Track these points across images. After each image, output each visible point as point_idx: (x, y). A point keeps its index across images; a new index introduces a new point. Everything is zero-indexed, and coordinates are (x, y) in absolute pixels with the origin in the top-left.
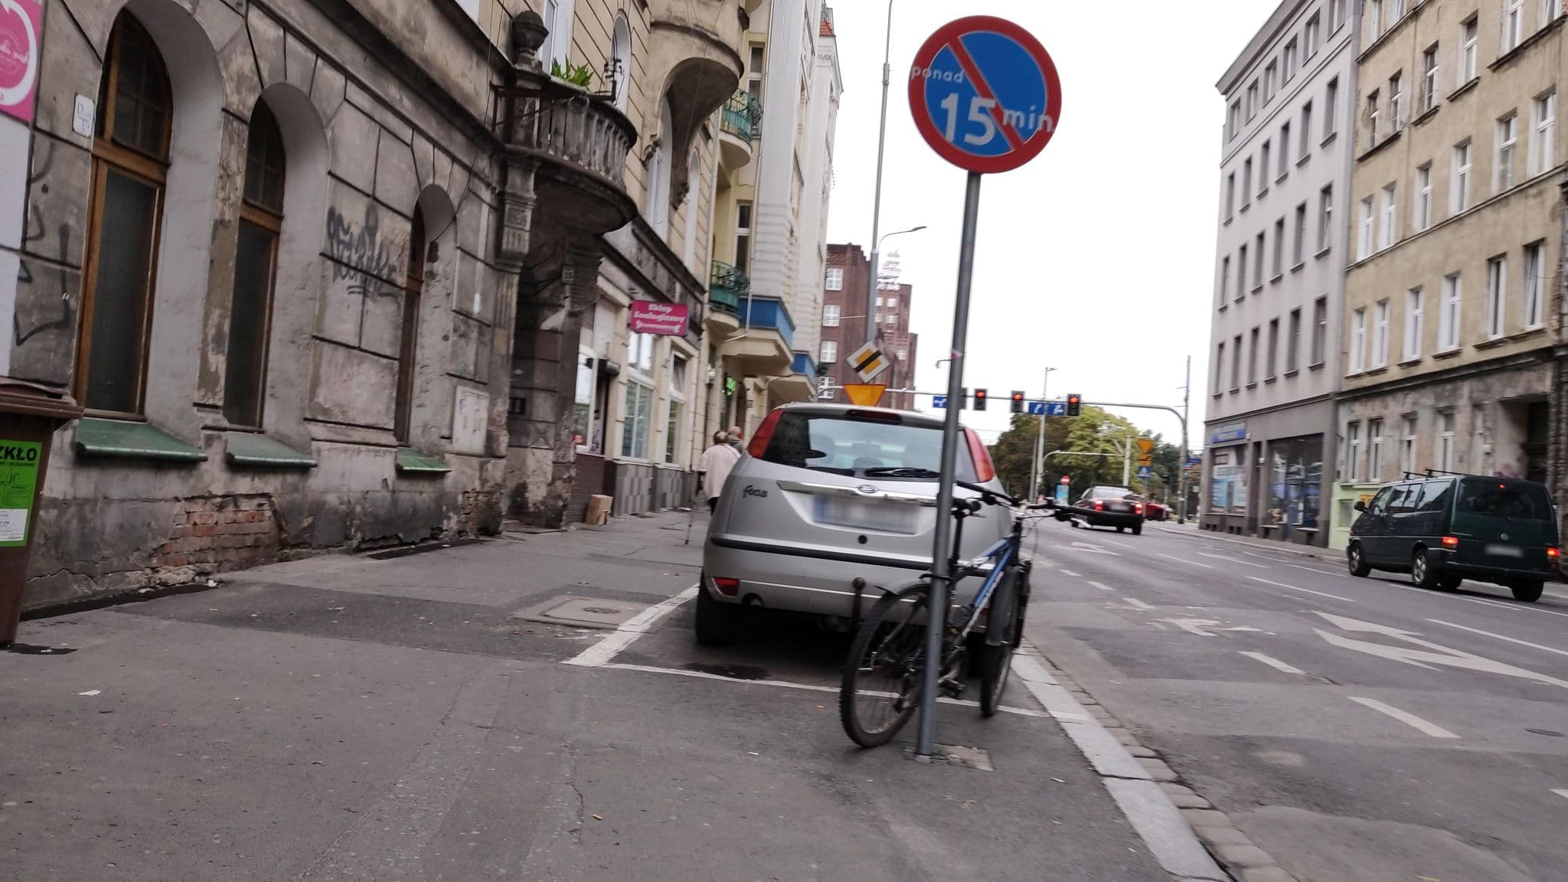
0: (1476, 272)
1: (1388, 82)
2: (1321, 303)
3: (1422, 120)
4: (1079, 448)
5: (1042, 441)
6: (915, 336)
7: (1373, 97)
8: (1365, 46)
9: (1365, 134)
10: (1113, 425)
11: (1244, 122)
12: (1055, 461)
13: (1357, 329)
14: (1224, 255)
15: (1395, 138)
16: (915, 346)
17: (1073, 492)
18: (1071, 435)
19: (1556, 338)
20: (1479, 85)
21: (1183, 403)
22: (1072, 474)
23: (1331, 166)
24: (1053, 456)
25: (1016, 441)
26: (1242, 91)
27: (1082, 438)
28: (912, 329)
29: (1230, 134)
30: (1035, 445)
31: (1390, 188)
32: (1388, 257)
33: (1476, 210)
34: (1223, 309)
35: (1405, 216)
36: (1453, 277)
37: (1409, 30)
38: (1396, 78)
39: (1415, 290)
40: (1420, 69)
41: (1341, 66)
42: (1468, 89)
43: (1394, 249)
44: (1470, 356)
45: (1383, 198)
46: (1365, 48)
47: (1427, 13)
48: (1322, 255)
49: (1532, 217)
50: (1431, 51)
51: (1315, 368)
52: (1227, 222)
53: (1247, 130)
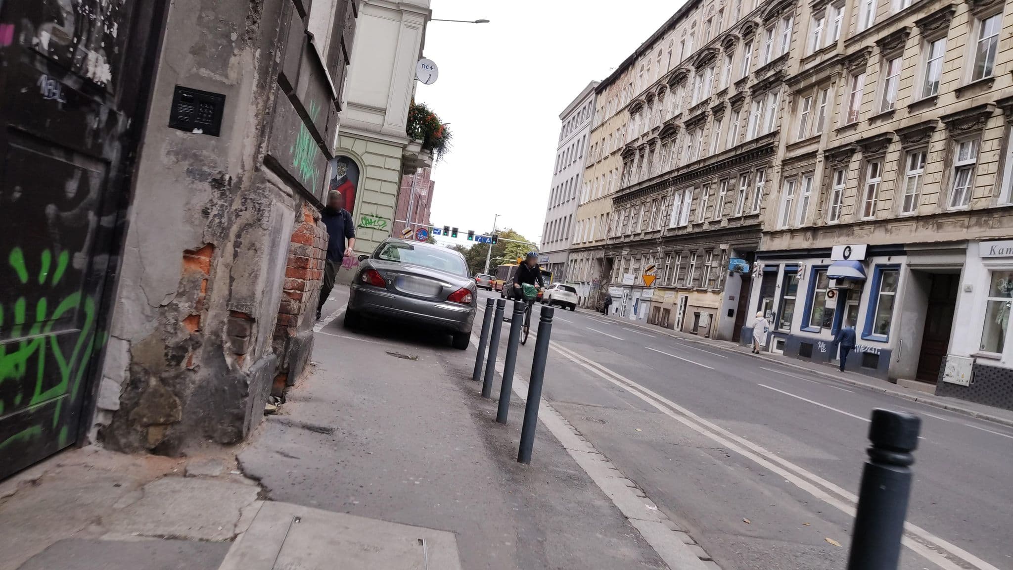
0: (599, 216)
2: (571, 215)
3: (598, 162)
6: (433, 182)
7: (592, 147)
8: (595, 126)
9: (588, 159)
11: (565, 136)
13: (577, 225)
14: (553, 187)
15: (593, 165)
16: (433, 189)
19: (606, 242)
23: (580, 166)
24: (496, 260)
26: (566, 122)
28: (432, 178)
29: (561, 139)
31: (590, 181)
32: (586, 206)
33: (602, 198)
34: (550, 209)
35: (591, 192)
36: (595, 217)
37: (601, 129)
38: (597, 144)
39: (589, 219)
40: (601, 144)
41: (587, 131)
42: (606, 158)
43: (587, 203)
44: (594, 244)
45: (589, 184)
46: (593, 128)
47: (605, 126)
48: (573, 199)
49: (608, 205)
50: (604, 139)
51: (567, 239)
52: (556, 174)
53: (565, 140)
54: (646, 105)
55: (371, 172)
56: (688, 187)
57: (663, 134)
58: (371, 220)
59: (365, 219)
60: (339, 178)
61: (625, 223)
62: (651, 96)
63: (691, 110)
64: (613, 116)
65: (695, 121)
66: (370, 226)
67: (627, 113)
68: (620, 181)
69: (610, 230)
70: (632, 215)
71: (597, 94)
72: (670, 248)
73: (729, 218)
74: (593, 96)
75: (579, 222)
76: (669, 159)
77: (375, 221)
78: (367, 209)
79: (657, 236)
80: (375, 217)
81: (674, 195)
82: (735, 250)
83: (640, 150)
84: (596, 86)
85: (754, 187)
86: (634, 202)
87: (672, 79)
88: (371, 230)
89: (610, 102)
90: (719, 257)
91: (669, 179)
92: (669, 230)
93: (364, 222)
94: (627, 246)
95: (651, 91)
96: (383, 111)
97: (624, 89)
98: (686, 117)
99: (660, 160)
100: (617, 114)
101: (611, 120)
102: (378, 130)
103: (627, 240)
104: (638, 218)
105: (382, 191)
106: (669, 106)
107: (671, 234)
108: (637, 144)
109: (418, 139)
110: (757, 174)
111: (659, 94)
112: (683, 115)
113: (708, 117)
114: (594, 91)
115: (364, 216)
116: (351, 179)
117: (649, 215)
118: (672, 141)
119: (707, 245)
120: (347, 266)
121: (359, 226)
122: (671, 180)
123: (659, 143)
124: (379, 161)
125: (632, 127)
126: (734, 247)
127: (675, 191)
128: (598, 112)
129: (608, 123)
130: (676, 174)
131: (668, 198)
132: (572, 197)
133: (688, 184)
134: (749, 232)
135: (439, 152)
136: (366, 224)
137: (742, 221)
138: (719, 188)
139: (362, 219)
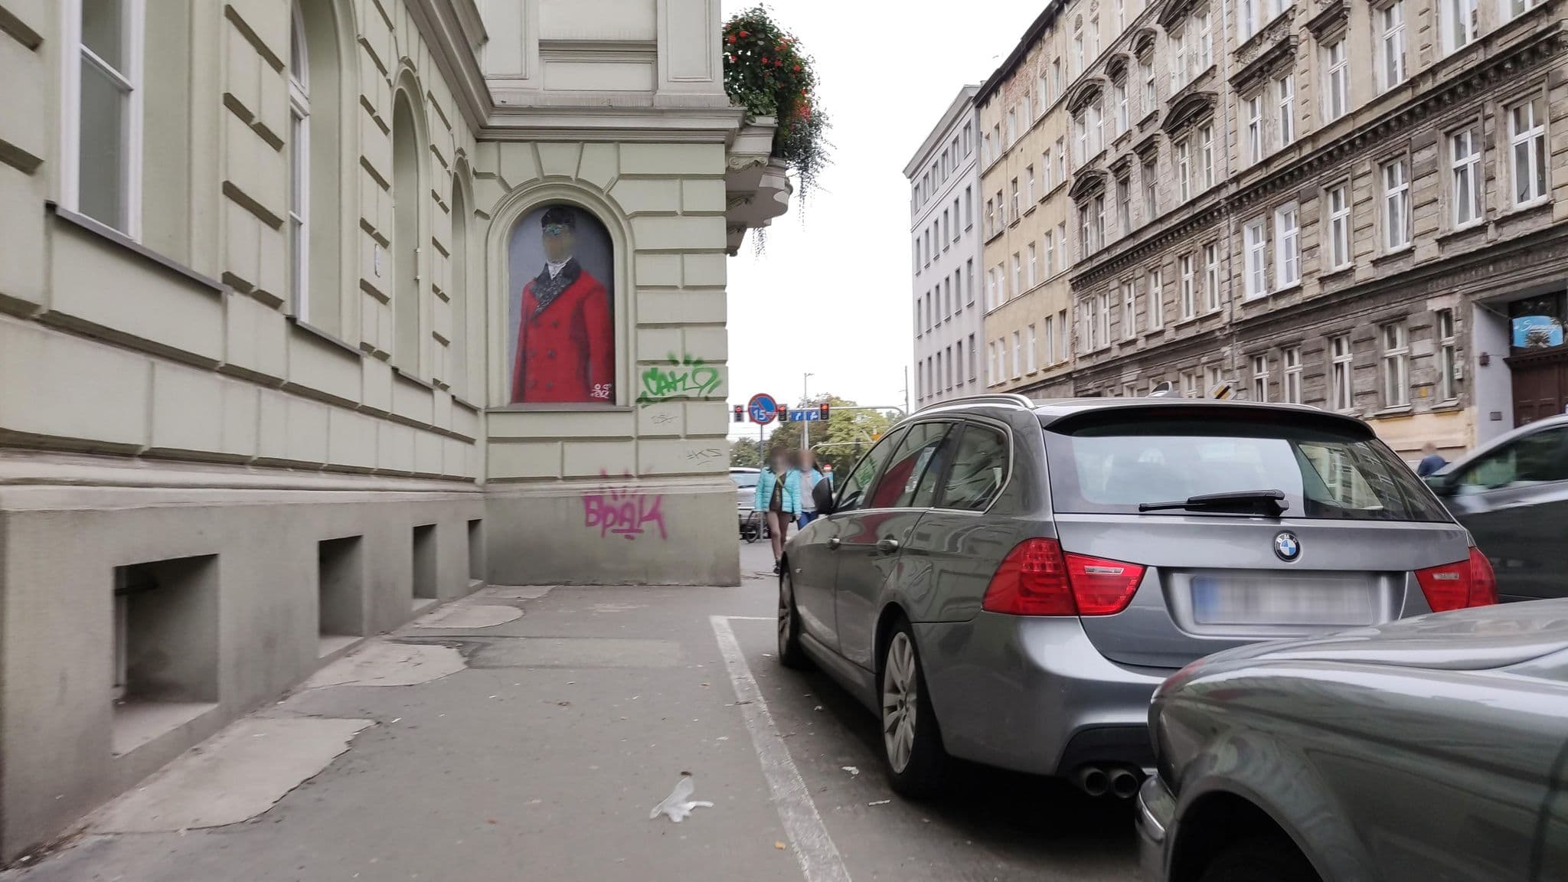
0: (1041, 325)
1: (997, 196)
2: (972, 337)
3: (1013, 226)
4: (839, 439)
5: (806, 435)
7: (990, 203)
8: (987, 164)
9: (988, 227)
10: (865, 416)
11: (922, 203)
12: (819, 451)
14: (917, 298)
15: (1001, 234)
17: (837, 476)
18: (831, 428)
19: (1073, 366)
20: (1036, 211)
21: (905, 403)
22: (835, 461)
23: (970, 245)
24: (817, 448)
25: (784, 437)
26: (920, 179)
27: (841, 430)
29: (915, 210)
30: (802, 440)
31: (1001, 265)
32: (1002, 311)
33: (1040, 287)
34: (920, 337)
35: (1008, 284)
36: (1032, 327)
37: (1003, 164)
38: (1000, 194)
39: (1017, 333)
40: (1011, 192)
41: (972, 178)
42: (1032, 211)
43: (1005, 306)
44: (1041, 376)
45: (999, 271)
46: (984, 169)
47: (1011, 157)
48: (971, 305)
49: (1061, 295)
50: (1015, 181)
51: (972, 381)
52: (918, 274)
53: (924, 210)
54: (1109, 83)
55: (646, 234)
56: (1279, 204)
57: (1173, 122)
58: (672, 374)
59: (653, 375)
60: (555, 270)
61: (1115, 319)
62: (1119, 62)
63: (1240, 52)
64: (1028, 133)
65: (1261, 69)
66: (672, 394)
67: (1064, 115)
68: (1077, 244)
69: (1075, 341)
70: (1127, 300)
71: (979, 107)
72: (1261, 342)
73: (1439, 236)
74: (971, 114)
75: (992, 344)
76: (1201, 165)
77: (686, 375)
78: (656, 346)
79: (1214, 325)
80: (681, 366)
81: (1238, 231)
82: (1480, 304)
83: (1117, 172)
84: (973, 93)
85: (1507, 147)
86: (1127, 273)
87: (1168, 9)
88: (679, 405)
89: (1012, 112)
90: (1434, 329)
91: (1218, 203)
92: (1245, 306)
93: (653, 384)
94: (1132, 363)
95: (1116, 51)
96: (646, 50)
97: (1043, 76)
98: (1230, 68)
99: (1176, 176)
100: (1035, 127)
101: (1023, 144)
102: (645, 104)
103: (1130, 351)
104: (1146, 302)
105: (688, 283)
106: (1171, 66)
107: (1254, 313)
108: (1103, 165)
109: (761, 114)
110: (1506, 116)
111: (1139, 52)
112: (1219, 69)
113: (1296, 47)
114: (971, 104)
115: (648, 368)
116: (592, 267)
117: (1177, 289)
118: (1201, 129)
119: (1382, 312)
120: (626, 526)
121: (639, 400)
122: (1224, 203)
123: (1165, 144)
124: (661, 196)
125: (1080, 137)
126: (1478, 297)
127: (1240, 222)
128: (987, 137)
129: (1018, 149)
130: (1233, 189)
131: (1225, 243)
132: (965, 303)
133: (1277, 198)
134: (1527, 252)
135: (804, 169)
136: (660, 389)
137: (1492, 233)
138: (1381, 183)
139: (646, 376)
